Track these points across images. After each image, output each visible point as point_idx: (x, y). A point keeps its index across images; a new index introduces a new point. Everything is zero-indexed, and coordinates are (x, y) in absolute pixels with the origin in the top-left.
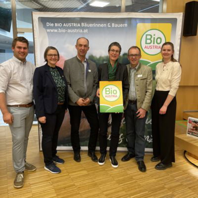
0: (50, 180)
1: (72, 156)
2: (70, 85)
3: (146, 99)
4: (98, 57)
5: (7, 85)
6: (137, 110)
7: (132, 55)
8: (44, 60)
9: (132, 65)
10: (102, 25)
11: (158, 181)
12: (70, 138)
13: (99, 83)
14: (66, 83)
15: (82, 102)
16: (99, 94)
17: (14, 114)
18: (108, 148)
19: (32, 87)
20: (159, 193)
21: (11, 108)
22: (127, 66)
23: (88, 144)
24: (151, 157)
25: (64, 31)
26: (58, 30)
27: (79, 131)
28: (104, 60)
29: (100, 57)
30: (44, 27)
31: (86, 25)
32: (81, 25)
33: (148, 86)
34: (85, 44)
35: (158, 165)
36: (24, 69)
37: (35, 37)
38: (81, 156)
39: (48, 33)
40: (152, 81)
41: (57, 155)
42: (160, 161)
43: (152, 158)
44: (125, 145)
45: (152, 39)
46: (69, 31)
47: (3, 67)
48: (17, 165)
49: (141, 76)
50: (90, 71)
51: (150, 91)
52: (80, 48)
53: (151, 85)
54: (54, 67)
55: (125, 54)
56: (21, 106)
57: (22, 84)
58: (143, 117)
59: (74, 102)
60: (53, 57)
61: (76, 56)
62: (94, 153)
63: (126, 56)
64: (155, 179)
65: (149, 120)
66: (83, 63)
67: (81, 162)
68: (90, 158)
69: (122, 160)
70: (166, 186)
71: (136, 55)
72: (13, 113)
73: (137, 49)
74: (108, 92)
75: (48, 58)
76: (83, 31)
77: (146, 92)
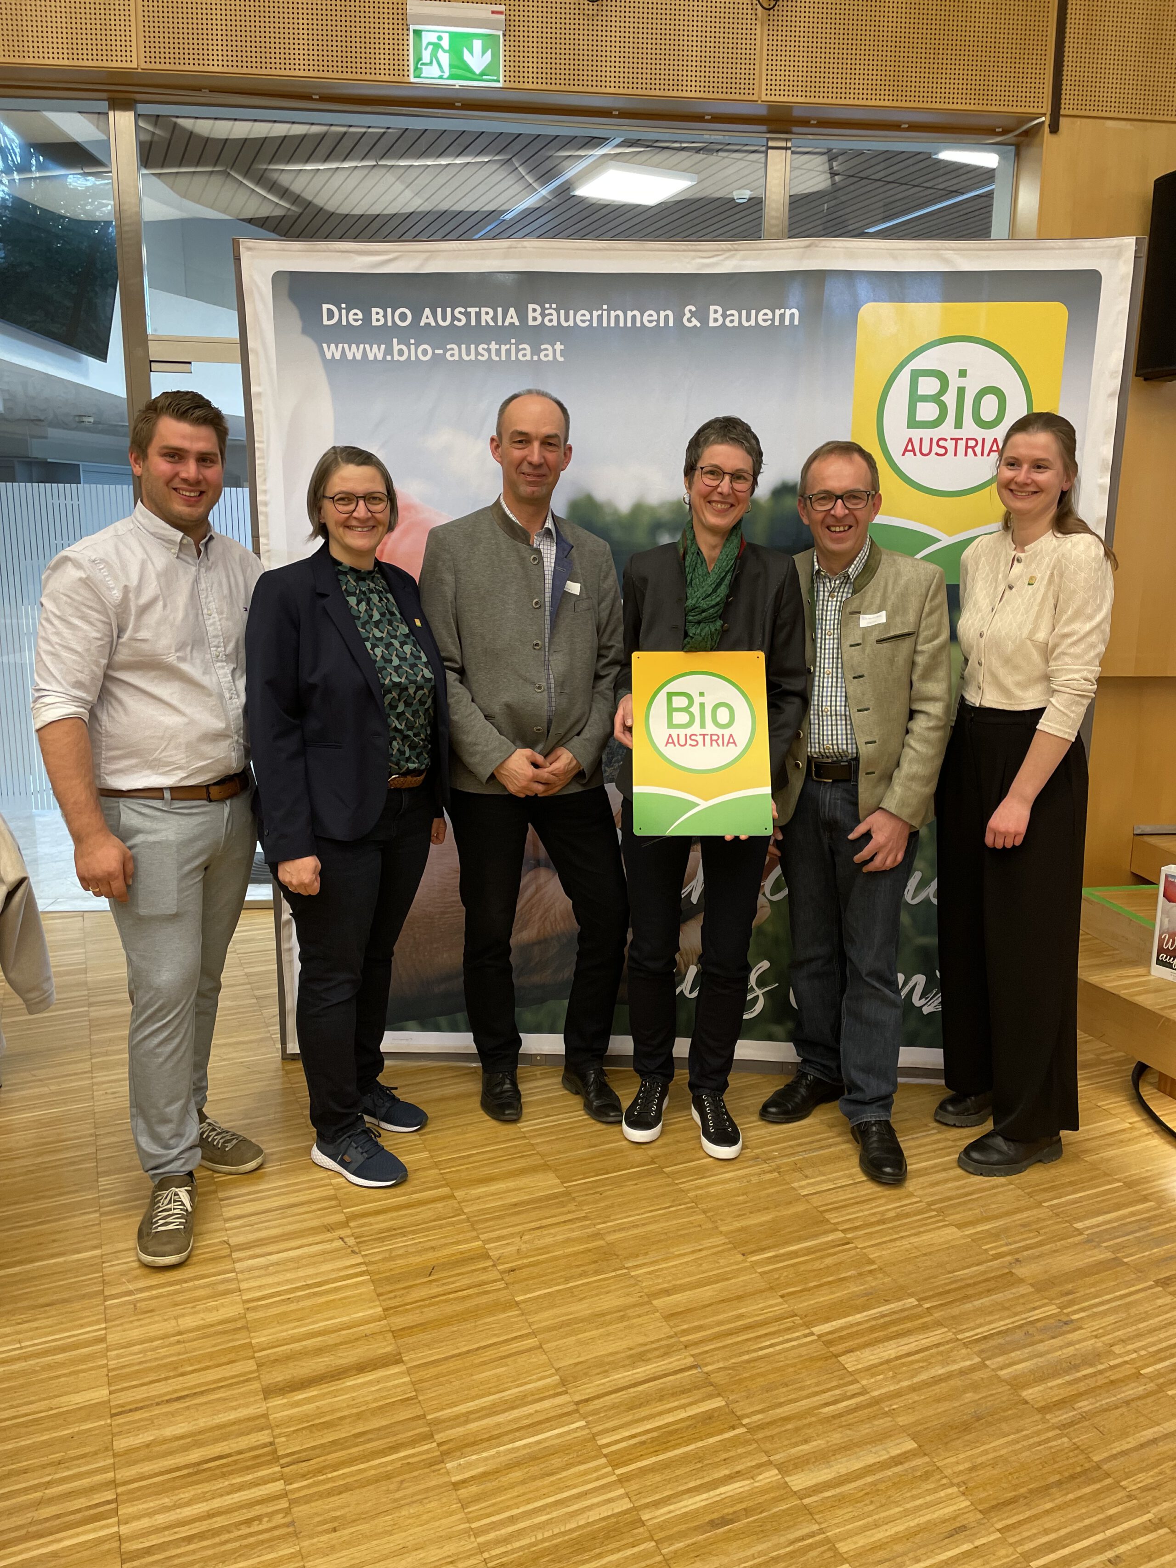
0: (345, 1224)
1: (475, 1086)
2: (462, 672)
3: (908, 754)
4: (624, 504)
5: (100, 673)
6: (858, 821)
7: (830, 496)
8: (310, 528)
9: (827, 555)
10: (649, 318)
11: (976, 1239)
12: (459, 984)
13: (627, 664)
14: (438, 662)
15: (530, 771)
16: (629, 729)
17: (139, 839)
18: (682, 1047)
19: (241, 683)
20: (982, 1311)
21: (124, 805)
22: (799, 559)
23: (562, 1023)
24: (931, 1102)
25: (424, 352)
26: (389, 351)
27: (513, 942)
28: (657, 526)
29: (638, 509)
30: (305, 331)
31: (553, 318)
32: (522, 315)
33: (925, 677)
34: (547, 430)
35: (977, 1145)
36: (196, 581)
37: (254, 389)
38: (521, 1087)
39: (330, 365)
40: (942, 648)
41: (381, 1079)
42: (989, 1126)
43: (942, 1107)
44: (778, 1030)
45: (950, 399)
46: (454, 352)
47: (78, 565)
48: (155, 1137)
49: (881, 618)
50: (574, 588)
51: (936, 709)
52: (517, 454)
53: (942, 673)
54: (367, 565)
55: (782, 491)
56: (179, 793)
57: (185, 667)
58: (889, 863)
59: (485, 772)
60: (361, 511)
61: (497, 503)
62: (601, 1073)
63: (791, 503)
64: (960, 1226)
65: (923, 884)
66: (536, 542)
67: (524, 1126)
68: (576, 1101)
69: (764, 1113)
70: (1021, 1271)
71: (849, 496)
72: (138, 832)
73: (857, 457)
74: (680, 718)
75: (333, 513)
76: (536, 351)
77: (912, 714)
